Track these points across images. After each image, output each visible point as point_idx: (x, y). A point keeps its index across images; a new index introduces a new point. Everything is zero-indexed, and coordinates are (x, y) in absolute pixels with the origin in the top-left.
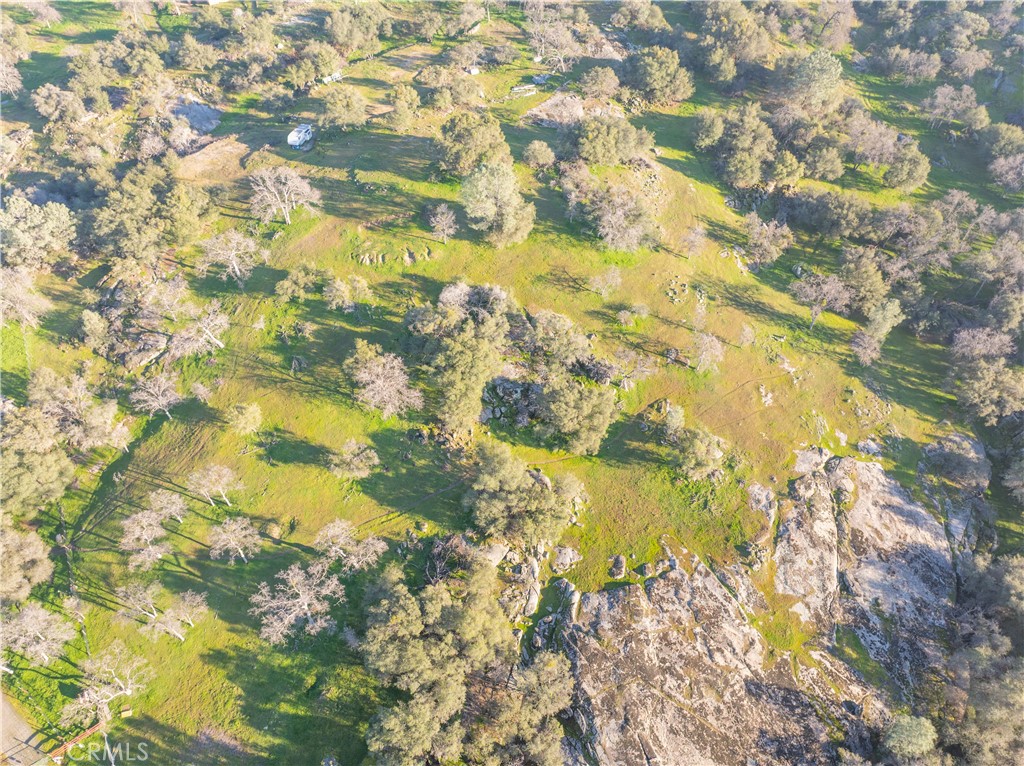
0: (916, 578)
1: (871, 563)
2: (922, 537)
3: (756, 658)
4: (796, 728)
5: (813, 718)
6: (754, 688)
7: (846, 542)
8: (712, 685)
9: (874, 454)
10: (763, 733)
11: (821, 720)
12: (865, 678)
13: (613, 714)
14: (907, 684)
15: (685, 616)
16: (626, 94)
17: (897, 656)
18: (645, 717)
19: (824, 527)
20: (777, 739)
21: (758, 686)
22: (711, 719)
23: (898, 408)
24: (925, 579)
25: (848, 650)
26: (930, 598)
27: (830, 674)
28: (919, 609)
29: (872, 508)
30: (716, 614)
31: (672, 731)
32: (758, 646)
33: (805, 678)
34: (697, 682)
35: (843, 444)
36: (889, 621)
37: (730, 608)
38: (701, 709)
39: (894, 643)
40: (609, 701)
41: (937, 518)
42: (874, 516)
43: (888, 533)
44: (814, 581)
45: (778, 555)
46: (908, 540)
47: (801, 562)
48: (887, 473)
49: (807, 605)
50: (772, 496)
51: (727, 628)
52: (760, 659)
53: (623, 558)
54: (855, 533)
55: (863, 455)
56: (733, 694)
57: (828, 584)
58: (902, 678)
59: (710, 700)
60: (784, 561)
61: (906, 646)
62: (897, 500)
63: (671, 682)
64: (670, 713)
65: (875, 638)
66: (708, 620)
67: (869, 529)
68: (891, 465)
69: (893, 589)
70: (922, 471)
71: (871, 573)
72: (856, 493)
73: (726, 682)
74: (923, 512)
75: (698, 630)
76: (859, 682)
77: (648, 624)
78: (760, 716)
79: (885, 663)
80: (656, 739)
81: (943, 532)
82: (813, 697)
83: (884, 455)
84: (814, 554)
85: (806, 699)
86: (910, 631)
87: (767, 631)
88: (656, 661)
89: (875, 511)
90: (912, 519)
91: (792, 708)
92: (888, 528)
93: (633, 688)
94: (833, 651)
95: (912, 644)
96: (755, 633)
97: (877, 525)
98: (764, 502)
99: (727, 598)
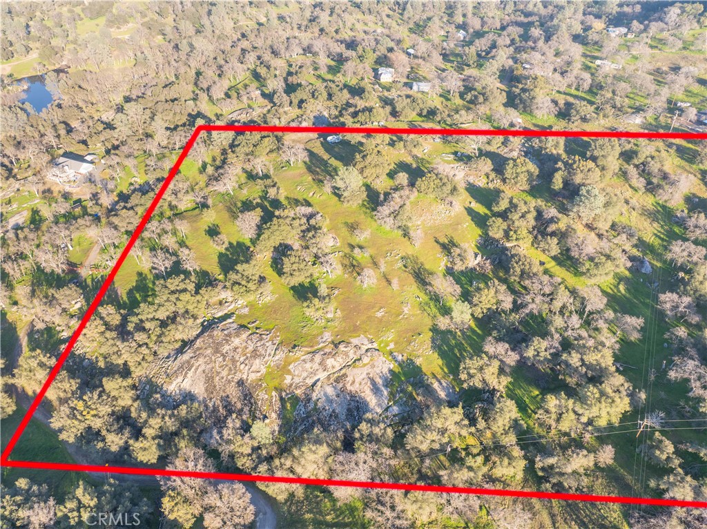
0: (346, 407)
1: (335, 388)
2: (372, 400)
3: (253, 377)
4: (239, 405)
5: (248, 408)
6: (241, 383)
7: (336, 375)
8: (230, 370)
9: (396, 361)
10: (228, 396)
11: (250, 411)
12: (282, 416)
13: (195, 352)
14: (295, 432)
15: (251, 348)
16: (493, 175)
17: (303, 421)
18: (201, 360)
19: (334, 363)
20: (230, 403)
21: (243, 383)
22: (218, 378)
23: (436, 355)
24: (349, 410)
25: (288, 405)
26: (343, 417)
27: (271, 402)
28: (331, 415)
29: (365, 373)
30: (260, 355)
31: (204, 371)
32: (259, 374)
33: (261, 396)
34: (227, 366)
35: (388, 348)
36: (315, 409)
37: (267, 358)
38: (218, 373)
39: (307, 417)
40: (199, 349)
41: (389, 400)
42: (362, 377)
43: (358, 385)
44: (305, 374)
45: (304, 357)
46: (363, 395)
47: (308, 365)
48: (391, 371)
49: (292, 379)
50: (330, 340)
51: (257, 361)
52: (254, 378)
53: (258, 322)
54: (345, 375)
55: (390, 358)
56: (233, 378)
57: (308, 379)
58: (296, 429)
59: (224, 373)
60: (304, 360)
61: (311, 421)
62: (379, 381)
63: (221, 359)
64: (210, 366)
65: (303, 410)
66: (255, 354)
67: (352, 378)
68: (397, 370)
69: (330, 401)
70: (408, 382)
71: (330, 391)
72: (365, 365)
73: (235, 373)
74: (386, 393)
75: (249, 355)
76: (279, 415)
77: (236, 341)
78: (234, 393)
79: (296, 420)
80: (197, 369)
81: (385, 406)
82: (255, 403)
83: (400, 365)
84: (316, 366)
85: (252, 401)
86: (318, 419)
87: (269, 373)
88: (224, 351)
89: (364, 375)
90: (376, 390)
91: (245, 399)
92: (360, 384)
93: (209, 351)
94: (281, 399)
95: (314, 422)
96: (263, 370)
97: (357, 380)
98: (324, 340)
99: (270, 355)
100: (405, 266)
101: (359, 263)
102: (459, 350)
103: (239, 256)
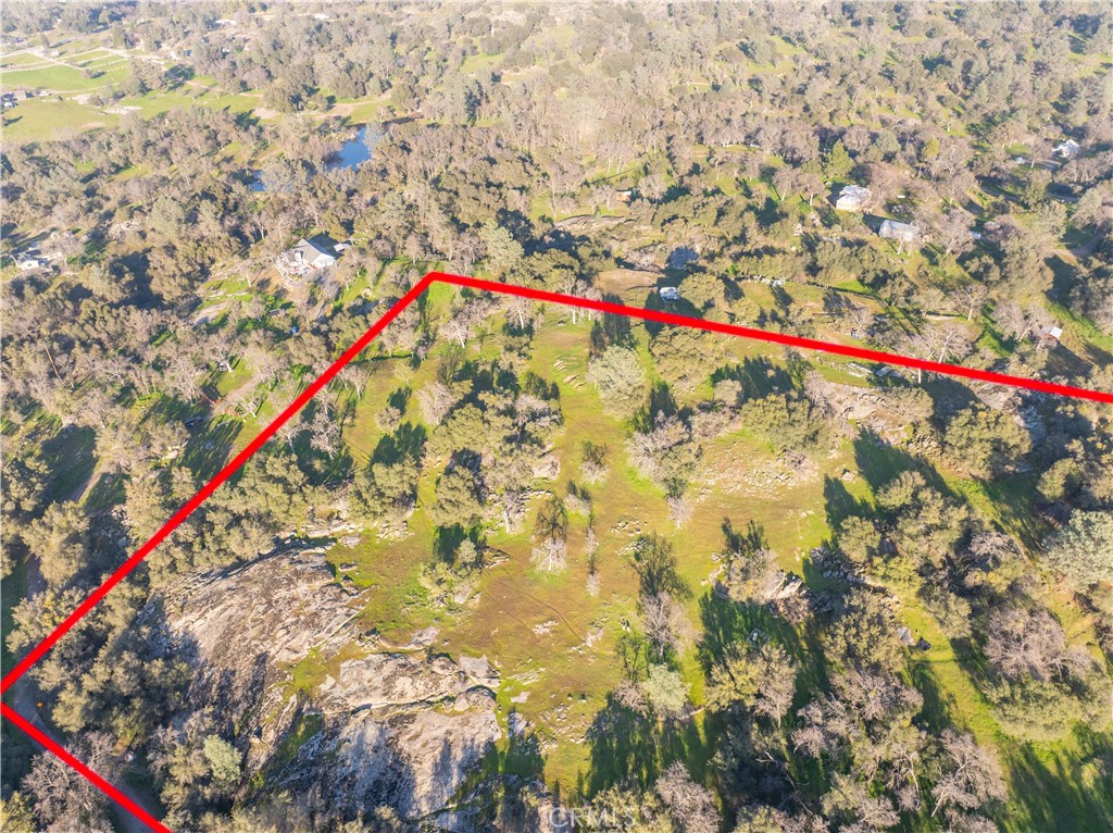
0: (376, 774)
1: (382, 732)
2: (424, 783)
3: (285, 656)
4: (238, 695)
5: (246, 705)
6: (262, 659)
7: (399, 711)
8: (262, 632)
9: (510, 730)
10: (233, 673)
11: (246, 711)
12: (282, 743)
13: (238, 583)
14: (282, 780)
15: (313, 608)
17: (303, 767)
18: (238, 599)
19: (409, 689)
20: (230, 683)
21: (264, 661)
22: (239, 637)
23: (587, 751)
24: (377, 784)
25: (302, 728)
26: (360, 791)
27: (280, 712)
28: (345, 779)
29: (444, 730)
30: (317, 626)
31: (231, 617)
32: (294, 657)
33: (275, 693)
34: (262, 622)
35: (513, 700)
36: (332, 755)
37: (322, 633)
38: (245, 629)
39: (313, 763)
40: (248, 579)
41: (452, 799)
42: (435, 734)
43: (418, 746)
44: (354, 687)
45: (373, 656)
46: (416, 766)
47: (368, 674)
48: (491, 745)
49: (333, 687)
50: (428, 644)
51: (306, 634)
52: (284, 660)
53: (355, 568)
54: (412, 718)
55: (505, 719)
56: (257, 646)
57: (353, 697)
58: (287, 775)
59: (252, 633)
60: (368, 662)
61: (312, 774)
62: (458, 755)
63: (261, 608)
64: (241, 613)
65: (316, 747)
66: (312, 622)
67: (419, 729)
68: (501, 748)
69: (359, 752)
70: (505, 779)
71: (372, 733)
72: (455, 714)
73: (264, 640)
74: (454, 782)
75: (302, 618)
76: (279, 738)
77: (302, 588)
78: (244, 669)
79: (295, 760)
80: (225, 610)
81: (438, 806)
82: (260, 702)
83: (512, 740)
84: (378, 681)
85: (258, 697)
86: (325, 775)
87: (309, 661)
88: (276, 597)
89: (440, 733)
90: (442, 769)
91: (251, 689)
92: (424, 746)
93: (256, 589)
94: (299, 713)
95: (315, 778)
96: (304, 653)
97: (424, 736)
98: (421, 639)
99: (330, 631)
100: (637, 557)
101: (566, 523)
102: (638, 760)
103: (407, 448)
